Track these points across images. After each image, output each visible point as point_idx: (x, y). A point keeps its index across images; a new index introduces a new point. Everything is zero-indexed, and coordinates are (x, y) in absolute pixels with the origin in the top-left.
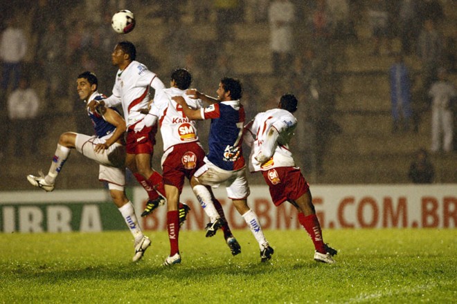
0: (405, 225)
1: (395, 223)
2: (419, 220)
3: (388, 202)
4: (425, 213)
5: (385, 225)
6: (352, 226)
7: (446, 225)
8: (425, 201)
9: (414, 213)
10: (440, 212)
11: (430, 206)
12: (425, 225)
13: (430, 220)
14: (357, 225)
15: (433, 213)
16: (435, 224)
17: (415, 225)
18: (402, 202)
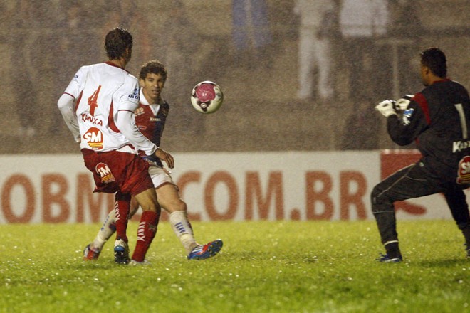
0: (280, 215)
1: (264, 214)
2: (302, 207)
3: (252, 178)
4: (311, 197)
5: (248, 216)
6: (197, 217)
7: (345, 215)
8: (311, 177)
9: (295, 196)
10: (335, 195)
11: (319, 186)
12: (311, 215)
13: (319, 208)
14: (204, 216)
15: (324, 196)
16: (327, 215)
17: (295, 215)
18: (276, 179)
